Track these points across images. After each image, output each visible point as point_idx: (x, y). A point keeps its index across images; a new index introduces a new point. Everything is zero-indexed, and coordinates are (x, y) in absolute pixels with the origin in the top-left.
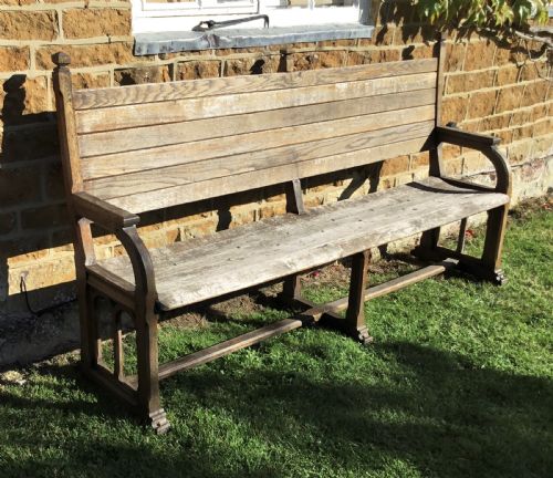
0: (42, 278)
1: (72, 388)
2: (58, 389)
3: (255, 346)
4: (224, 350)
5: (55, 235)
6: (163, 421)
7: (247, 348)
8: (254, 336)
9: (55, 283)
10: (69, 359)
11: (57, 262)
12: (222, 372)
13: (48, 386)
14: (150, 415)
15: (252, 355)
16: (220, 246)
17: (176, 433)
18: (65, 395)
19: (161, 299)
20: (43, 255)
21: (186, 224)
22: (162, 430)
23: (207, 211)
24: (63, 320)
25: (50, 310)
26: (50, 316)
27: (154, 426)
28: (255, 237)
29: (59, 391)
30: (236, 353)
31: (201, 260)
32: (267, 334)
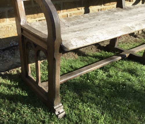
0: (3, 33)
1: (16, 87)
2: (9, 87)
3: (102, 68)
4: (89, 70)
5: (9, 11)
6: (61, 110)
7: (98, 69)
8: (101, 63)
9: (10, 36)
10: (18, 71)
11: (11, 26)
12: (88, 81)
13: (5, 85)
14: (55, 108)
15: (101, 72)
16: (90, 19)
17: (69, 119)
18: (12, 90)
21: (71, 12)
22: (61, 116)
23: (80, 7)
24: (14, 53)
26: (8, 51)
27: (57, 113)
28: (106, 16)
29: (10, 89)
30: (93, 71)
31: (82, 25)
32: (107, 62)
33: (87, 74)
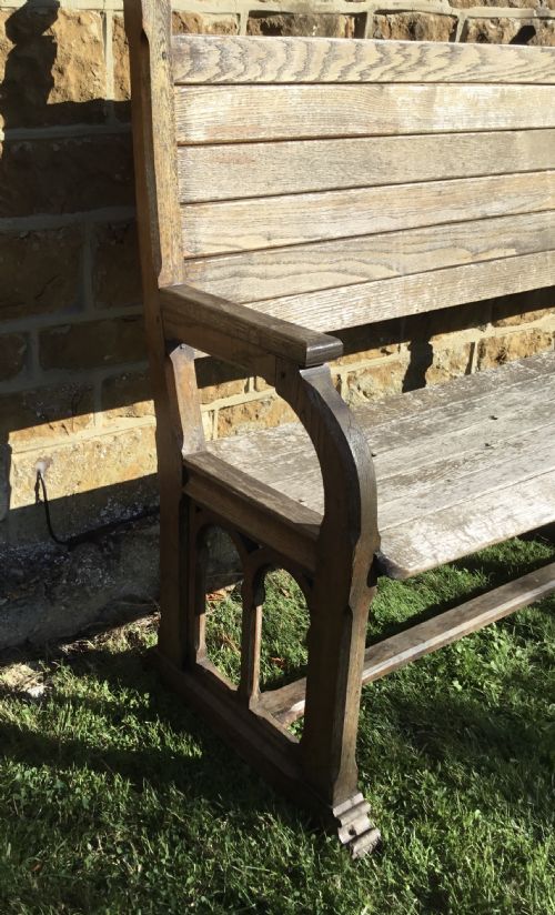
0: (79, 472)
1: (143, 714)
2: (115, 715)
3: (507, 623)
6: (363, 823)
7: (490, 626)
8: (502, 601)
9: (103, 483)
10: (131, 637)
11: (110, 440)
12: (456, 683)
13: (95, 706)
14: (336, 812)
15: (503, 642)
17: (398, 859)
18: (128, 730)
19: (386, 550)
20: (83, 425)
21: (351, 368)
22: (363, 848)
24: (117, 557)
25: (91, 537)
26: (92, 549)
27: (344, 837)
29: (117, 722)
30: (471, 636)
32: (528, 596)
33: (447, 651)
